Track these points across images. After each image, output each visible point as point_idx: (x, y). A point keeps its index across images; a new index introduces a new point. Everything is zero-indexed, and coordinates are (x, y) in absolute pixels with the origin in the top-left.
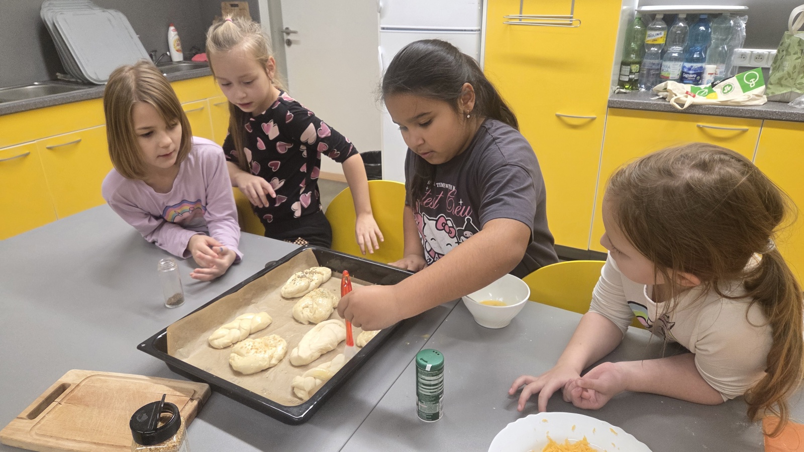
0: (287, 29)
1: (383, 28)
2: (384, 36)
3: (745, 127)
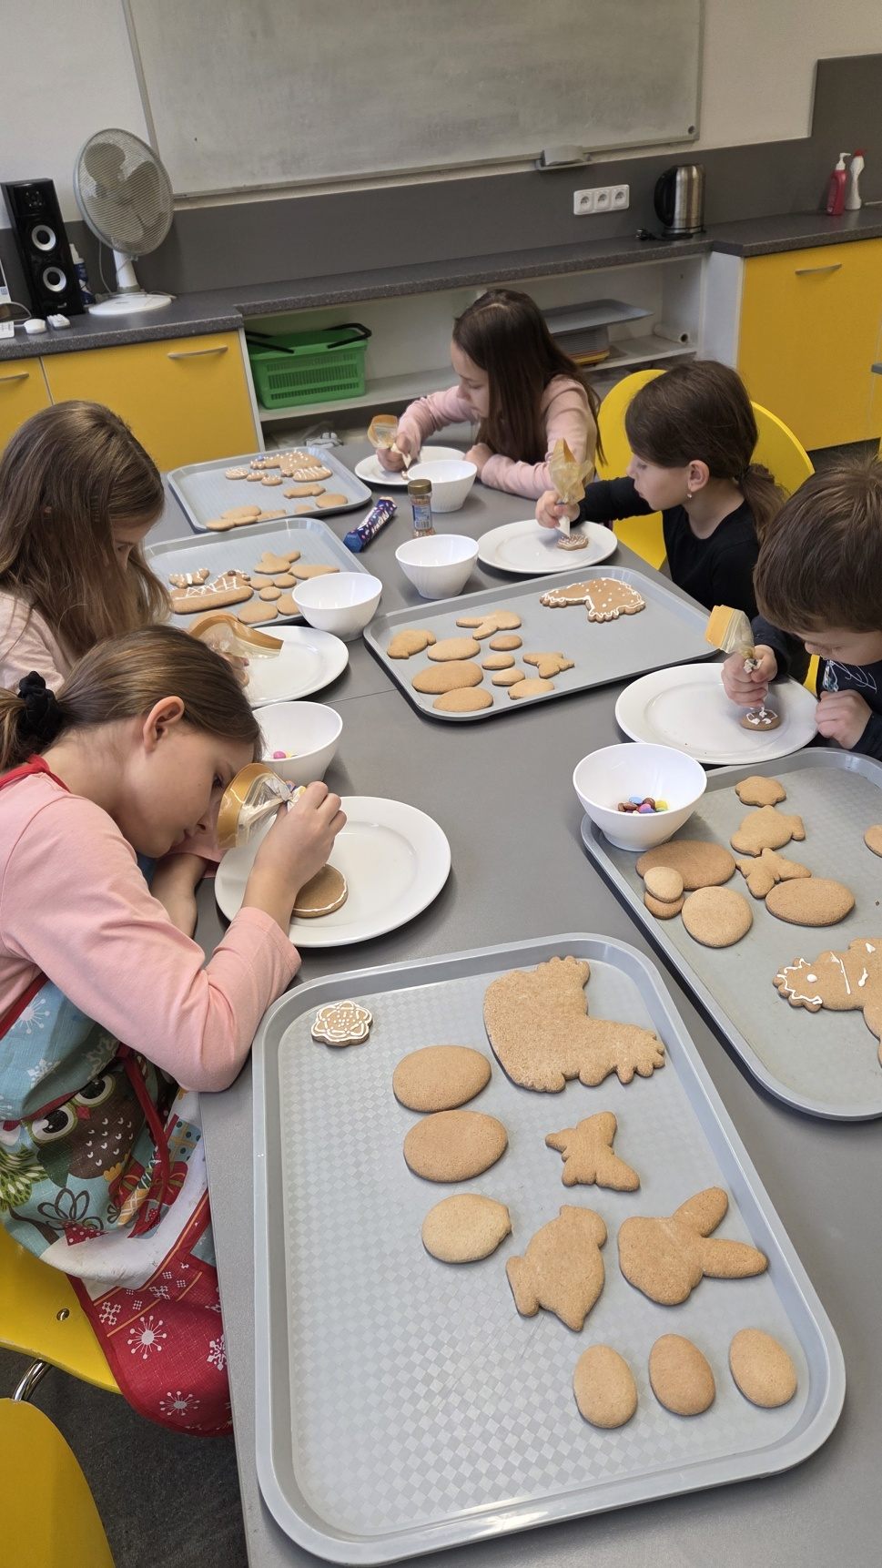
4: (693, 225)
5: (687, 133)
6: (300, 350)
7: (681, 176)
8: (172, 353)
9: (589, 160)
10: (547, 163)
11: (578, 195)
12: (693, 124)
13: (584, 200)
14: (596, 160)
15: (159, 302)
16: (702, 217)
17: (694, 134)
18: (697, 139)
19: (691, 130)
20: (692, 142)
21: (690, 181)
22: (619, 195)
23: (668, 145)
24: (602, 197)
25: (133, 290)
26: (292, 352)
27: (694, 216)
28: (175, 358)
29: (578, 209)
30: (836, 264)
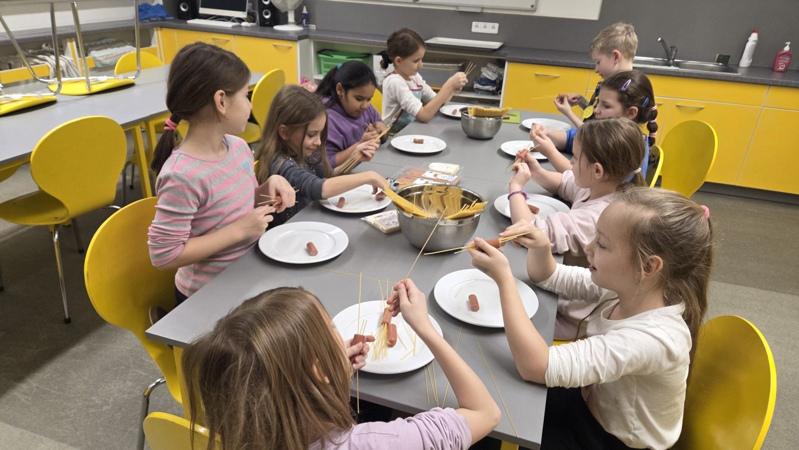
5: (530, 7)
6: (335, 57)
8: (274, 44)
10: (461, 8)
11: (474, 23)
12: (534, 4)
13: (477, 26)
14: (485, 11)
15: (298, 28)
17: (533, 8)
19: (532, 6)
20: (534, 11)
22: (493, 27)
23: (521, 10)
24: (485, 27)
25: (292, 23)
26: (332, 57)
28: (275, 46)
29: (474, 30)
30: (558, 75)
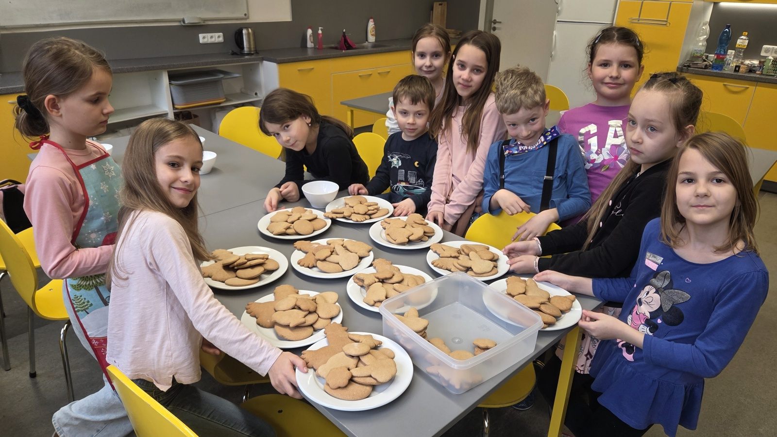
0: (495, 20)
1: (558, 21)
2: (558, 25)
3: (748, 86)
4: (252, 50)
5: (244, 16)
7: (244, 32)
9: (204, 22)
10: (186, 22)
11: (201, 36)
12: (246, 12)
13: (204, 38)
14: (207, 23)
16: (255, 47)
17: (247, 16)
18: (248, 18)
19: (245, 15)
20: (246, 19)
21: (248, 34)
22: (219, 37)
23: (237, 19)
24: (212, 37)
27: (252, 46)
28: (12, 103)
29: (201, 41)
30: (312, 67)
